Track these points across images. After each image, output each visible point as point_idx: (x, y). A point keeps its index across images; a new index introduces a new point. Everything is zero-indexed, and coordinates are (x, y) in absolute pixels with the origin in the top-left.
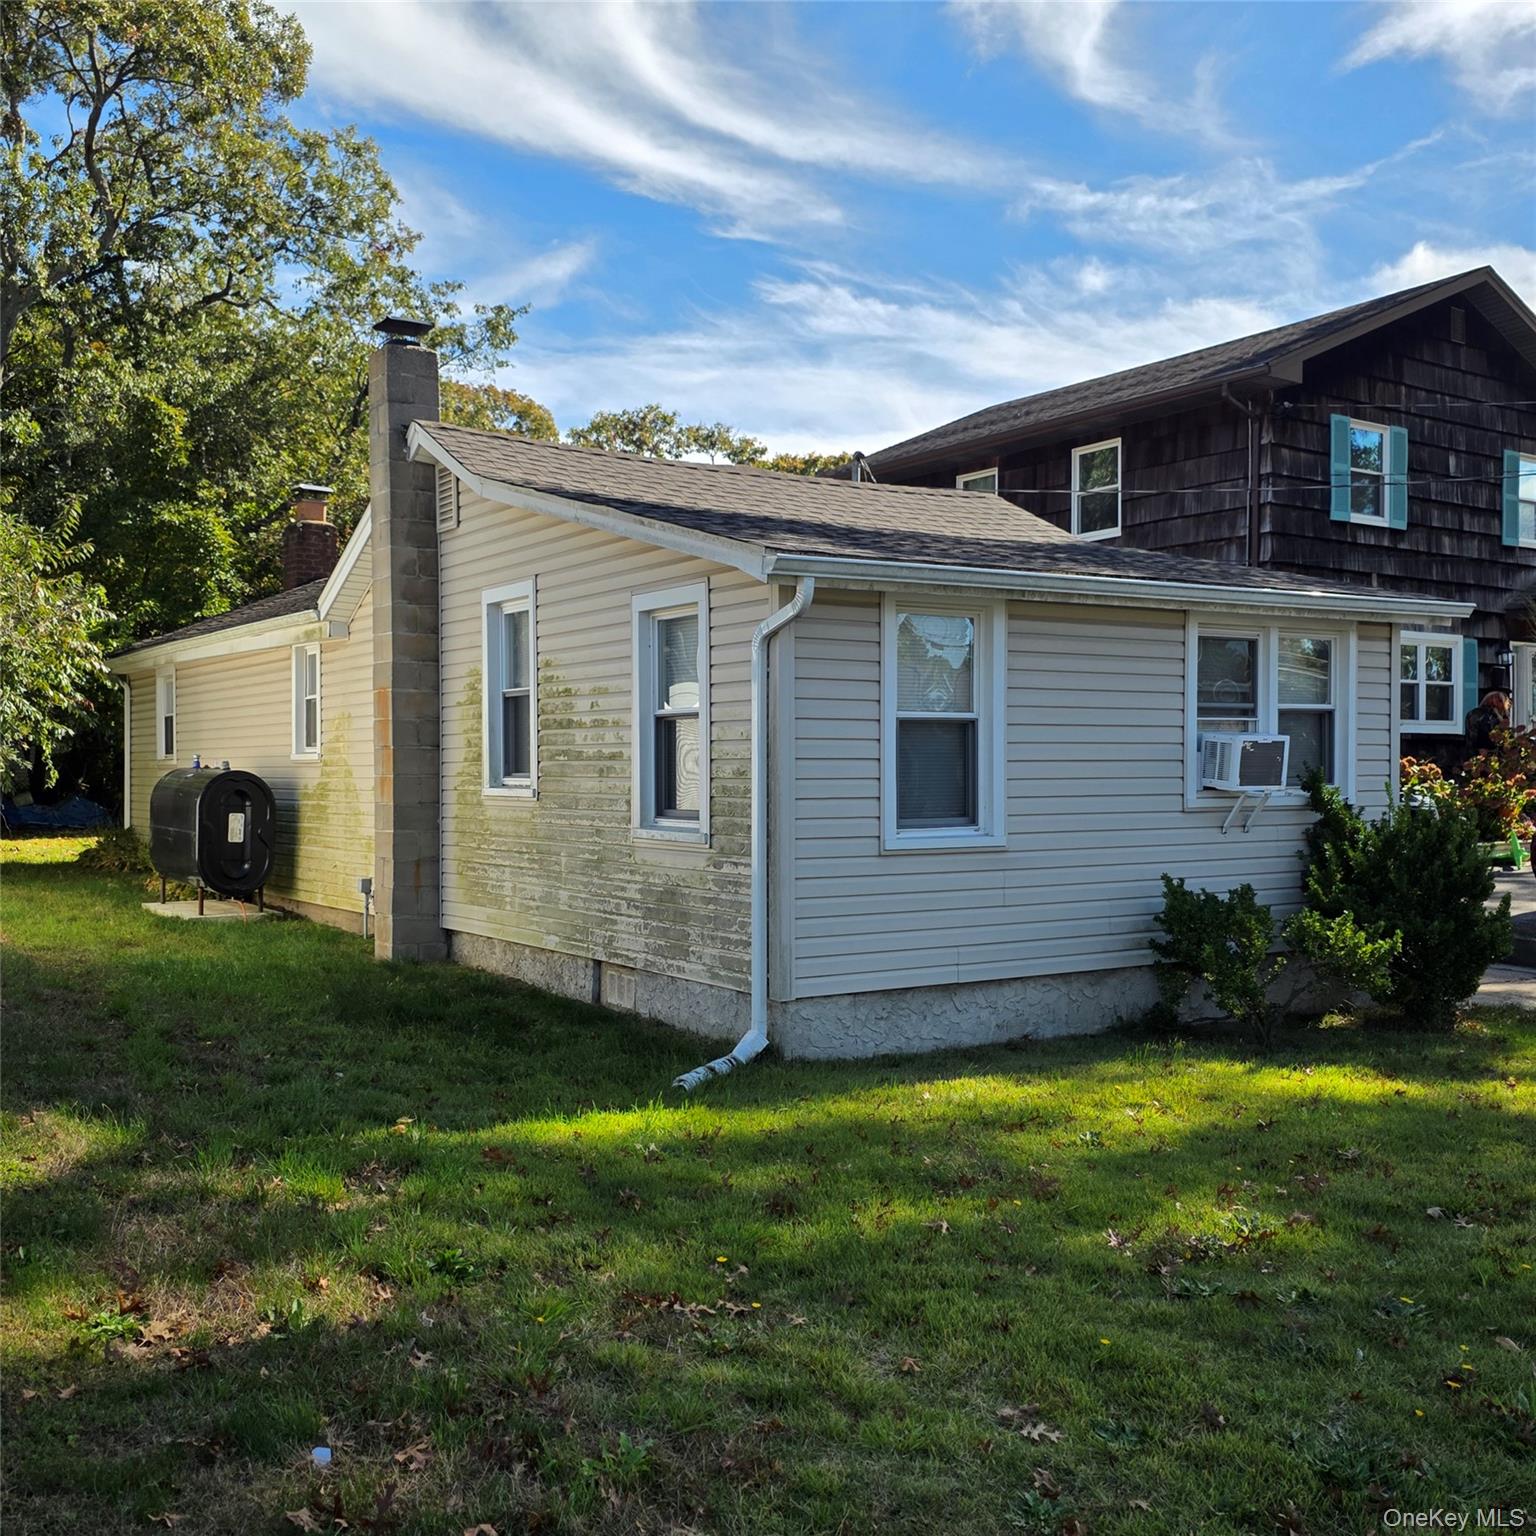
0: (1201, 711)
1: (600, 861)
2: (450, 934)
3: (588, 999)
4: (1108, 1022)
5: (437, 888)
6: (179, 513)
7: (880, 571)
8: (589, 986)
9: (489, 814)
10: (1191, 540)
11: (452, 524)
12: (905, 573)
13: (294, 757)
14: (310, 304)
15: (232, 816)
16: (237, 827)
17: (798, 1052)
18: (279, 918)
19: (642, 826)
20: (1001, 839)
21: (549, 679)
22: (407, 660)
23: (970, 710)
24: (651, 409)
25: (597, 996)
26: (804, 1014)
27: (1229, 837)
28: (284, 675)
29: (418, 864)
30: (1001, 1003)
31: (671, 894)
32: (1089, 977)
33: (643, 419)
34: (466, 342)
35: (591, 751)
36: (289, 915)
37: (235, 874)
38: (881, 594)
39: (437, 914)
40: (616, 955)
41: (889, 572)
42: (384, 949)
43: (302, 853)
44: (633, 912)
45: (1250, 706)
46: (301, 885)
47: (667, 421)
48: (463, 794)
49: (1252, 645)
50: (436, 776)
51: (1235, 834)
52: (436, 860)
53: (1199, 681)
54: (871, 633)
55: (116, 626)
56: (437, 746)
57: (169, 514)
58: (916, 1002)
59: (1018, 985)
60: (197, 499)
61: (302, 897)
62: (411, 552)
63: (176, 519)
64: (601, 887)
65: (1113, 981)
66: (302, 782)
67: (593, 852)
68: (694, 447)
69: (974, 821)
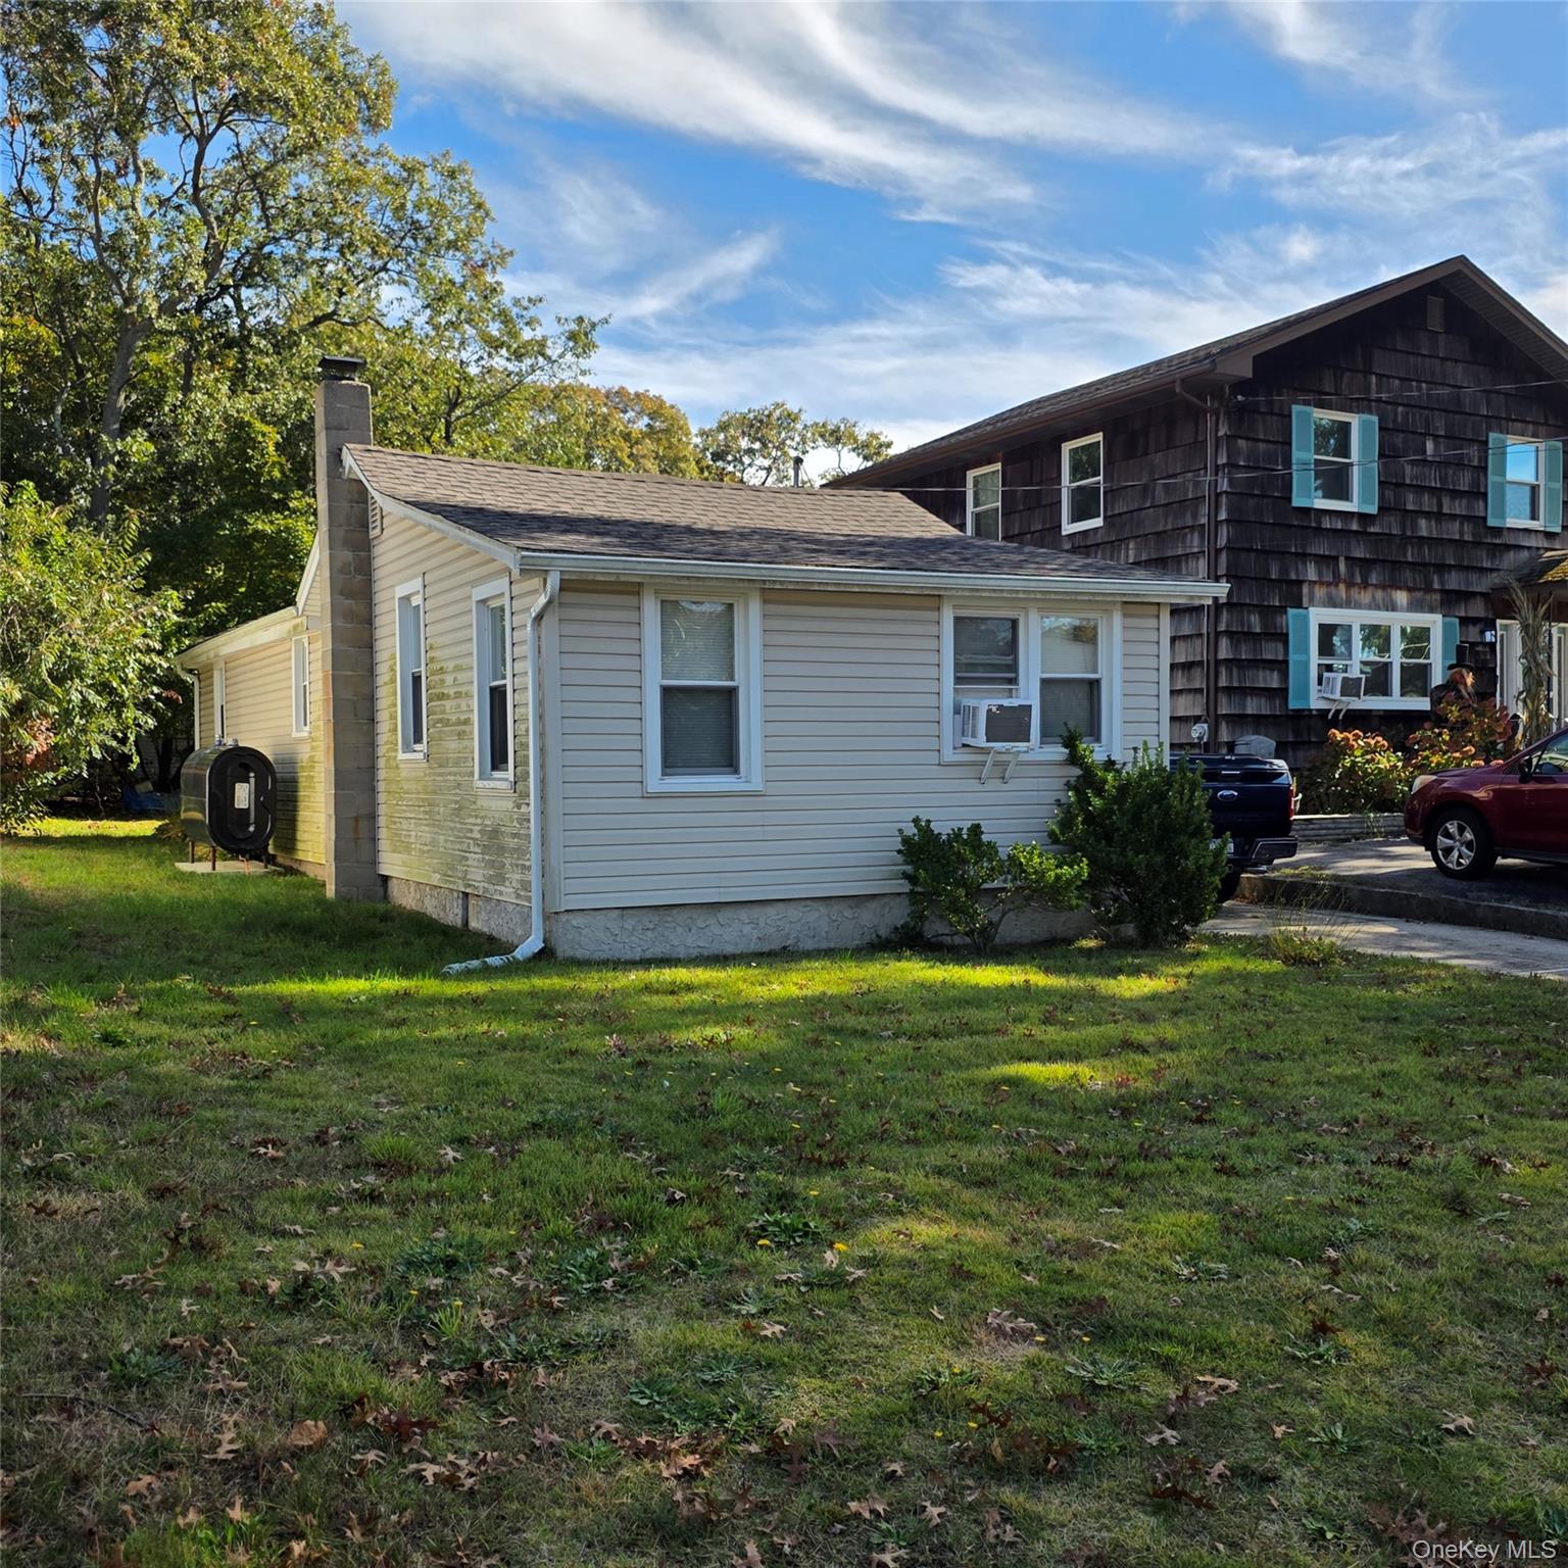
0: (958, 680)
1: (460, 809)
2: (385, 879)
3: (459, 923)
4: (867, 939)
5: (374, 840)
6: (272, 522)
7: (621, 565)
8: (459, 911)
9: (404, 774)
10: (1161, 529)
11: (378, 530)
12: (643, 566)
13: (295, 735)
14: (402, 323)
15: (238, 786)
16: (243, 795)
17: (569, 953)
18: (280, 874)
19: (481, 778)
20: (757, 784)
21: (432, 659)
22: (344, 647)
23: (732, 679)
24: (777, 406)
25: (466, 922)
26: (574, 923)
27: (987, 787)
28: (285, 665)
29: (357, 819)
30: (762, 919)
31: (495, 832)
32: (850, 902)
33: (769, 416)
34: (549, 352)
35: (454, 718)
36: (290, 871)
37: (240, 836)
38: (640, 584)
39: (374, 862)
40: (469, 886)
41: (627, 566)
42: (330, 892)
43: (300, 818)
44: (478, 850)
45: (1012, 675)
46: (300, 846)
47: (792, 417)
48: (388, 761)
49: (1014, 623)
50: (372, 745)
51: (995, 784)
52: (373, 817)
53: (956, 653)
54: (632, 616)
55: (187, 626)
56: (372, 720)
57: (260, 524)
58: (682, 916)
59: (780, 905)
60: (289, 509)
61: (300, 856)
62: (347, 555)
63: (268, 529)
64: (460, 830)
65: (872, 905)
66: (300, 756)
67: (456, 802)
68: (820, 442)
69: (736, 771)
